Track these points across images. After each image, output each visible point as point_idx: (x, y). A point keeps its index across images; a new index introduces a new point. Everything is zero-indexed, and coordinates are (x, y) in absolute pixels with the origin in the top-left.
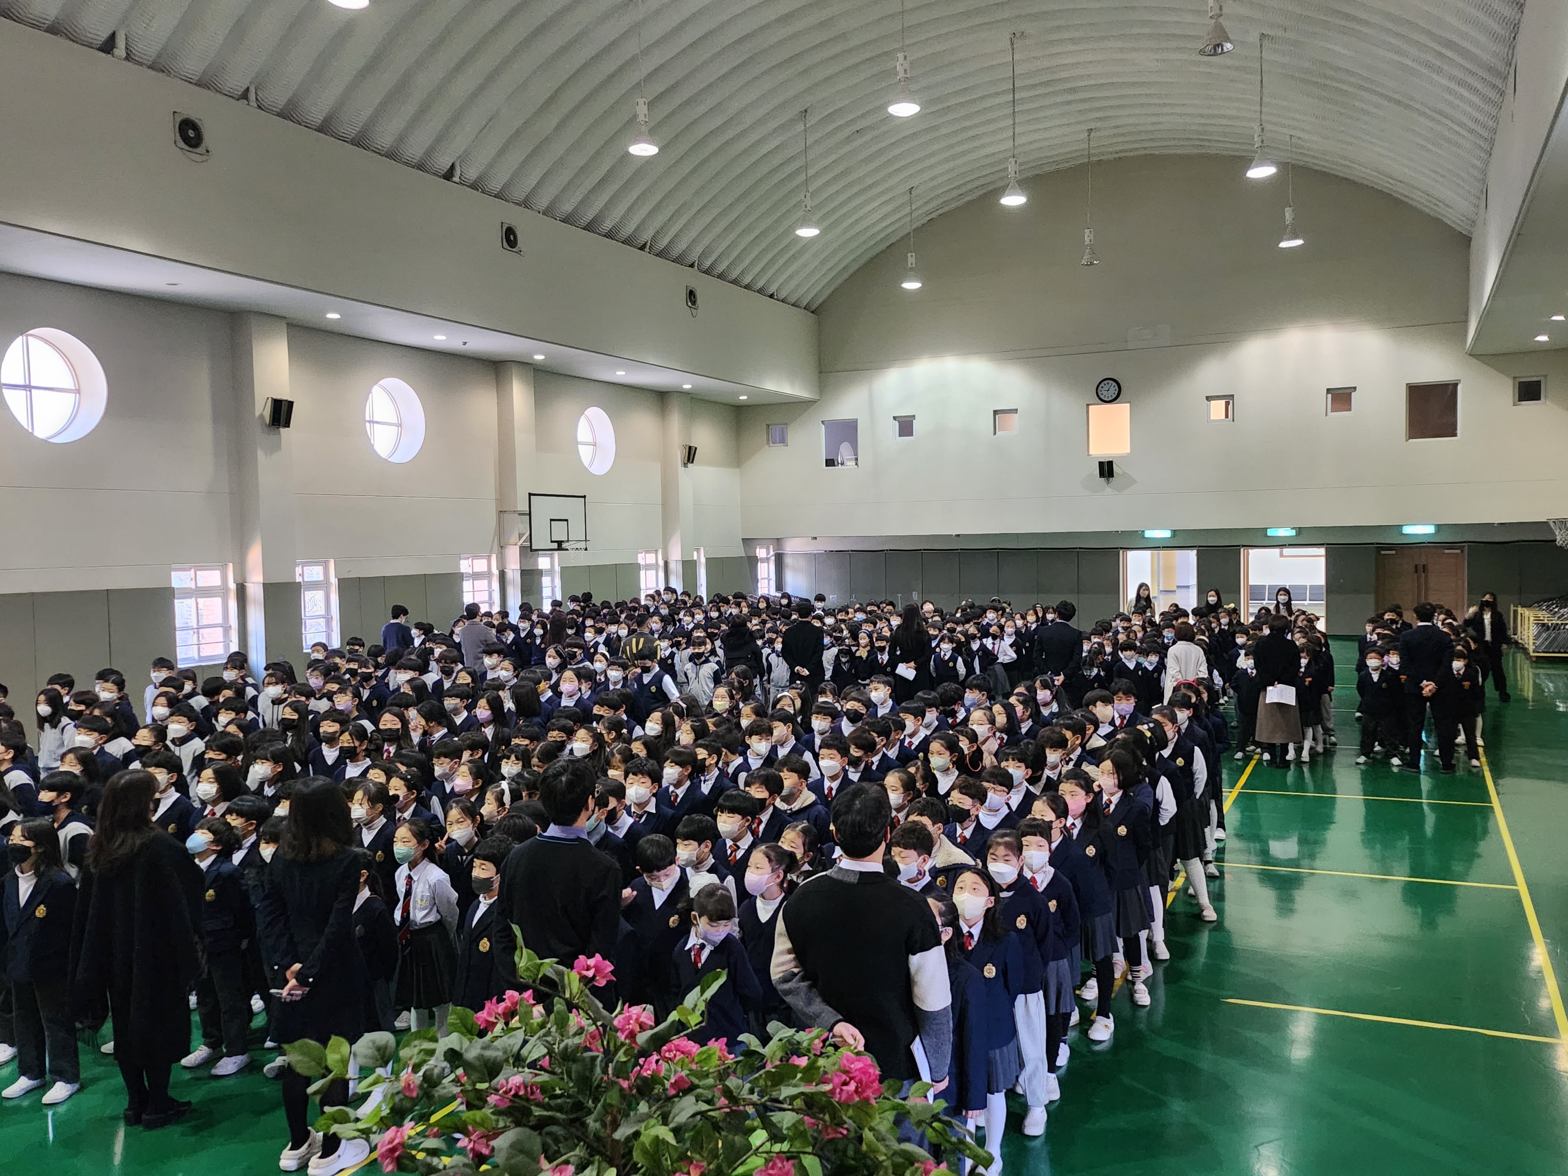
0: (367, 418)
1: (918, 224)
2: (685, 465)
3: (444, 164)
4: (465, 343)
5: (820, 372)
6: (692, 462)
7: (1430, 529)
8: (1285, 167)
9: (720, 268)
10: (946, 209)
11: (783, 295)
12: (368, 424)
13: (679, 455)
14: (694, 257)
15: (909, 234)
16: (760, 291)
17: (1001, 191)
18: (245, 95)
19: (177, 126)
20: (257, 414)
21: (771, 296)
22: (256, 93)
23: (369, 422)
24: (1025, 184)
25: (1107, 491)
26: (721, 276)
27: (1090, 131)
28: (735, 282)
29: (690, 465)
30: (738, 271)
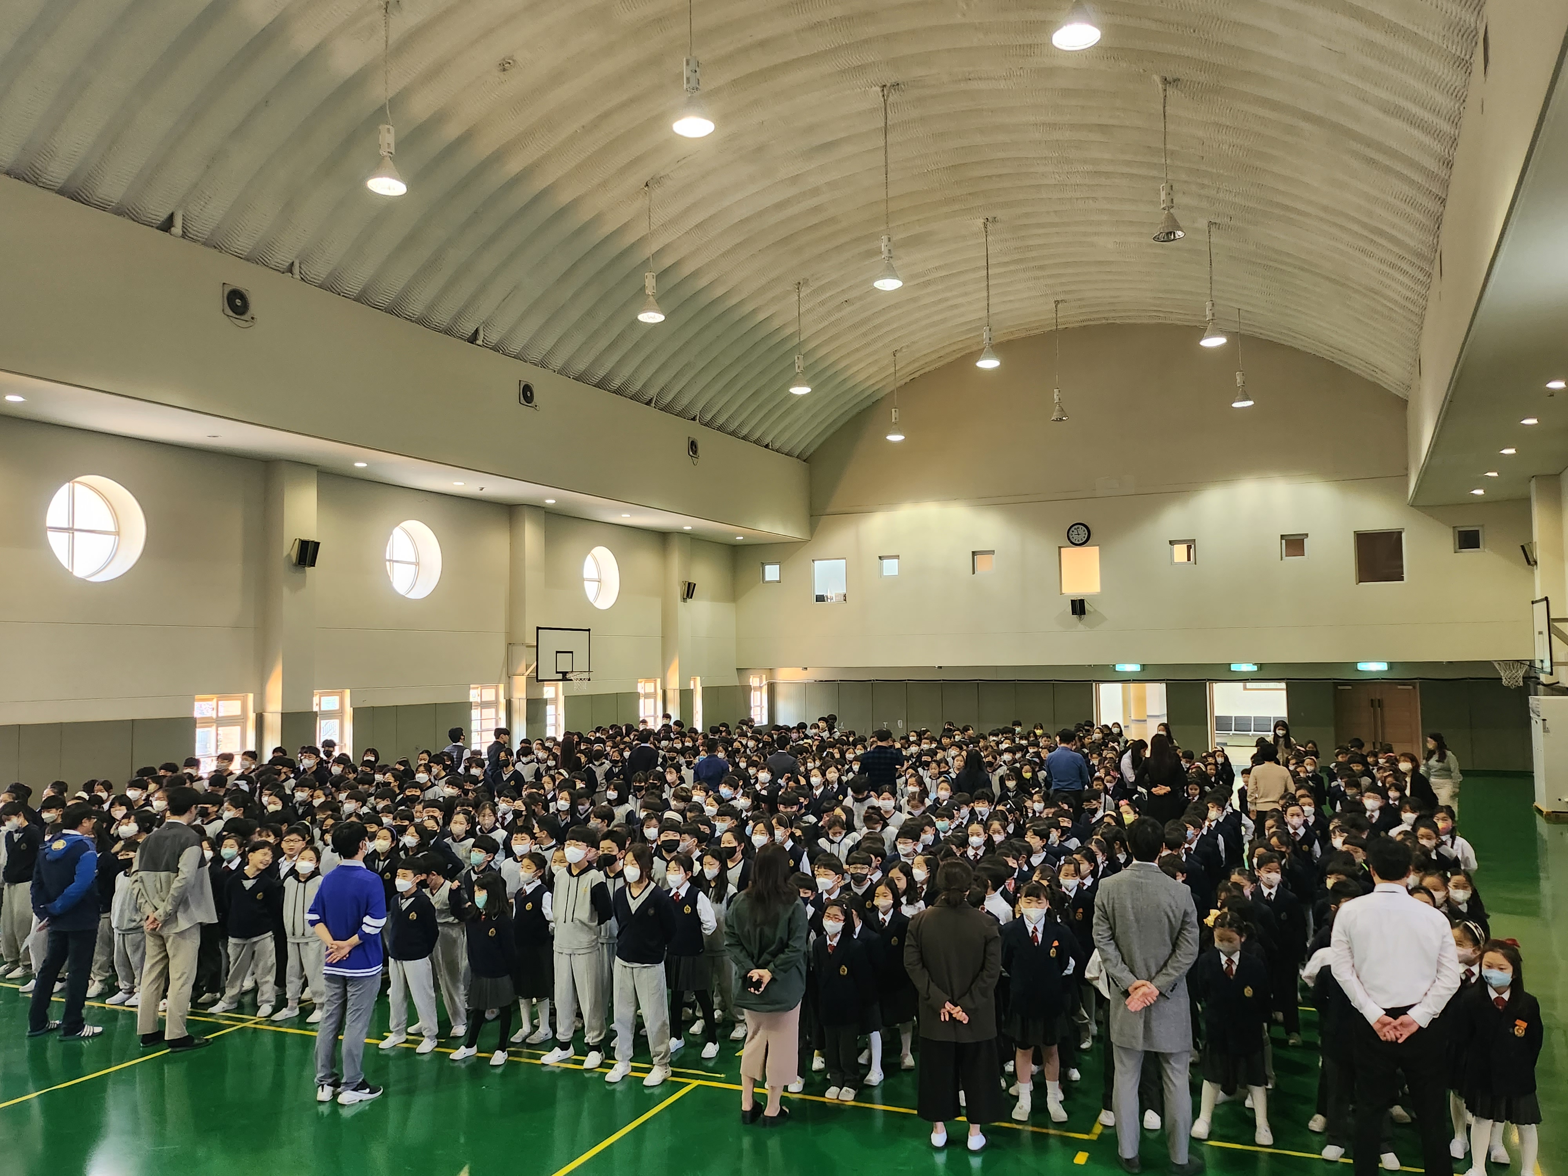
0: (388, 557)
1: (903, 382)
2: (684, 600)
3: (469, 329)
4: (482, 489)
5: (811, 516)
6: (691, 598)
7: (1384, 667)
8: (1233, 336)
9: (720, 421)
10: (927, 370)
11: (777, 445)
12: (388, 563)
13: (678, 591)
14: (696, 411)
15: (892, 392)
16: (757, 442)
17: (978, 354)
18: (290, 269)
19: (225, 295)
20: (285, 554)
21: (767, 446)
22: (300, 267)
23: (389, 561)
24: (999, 349)
25: (1079, 627)
26: (720, 429)
27: (1057, 302)
28: (733, 433)
29: (688, 600)
30: (736, 424)
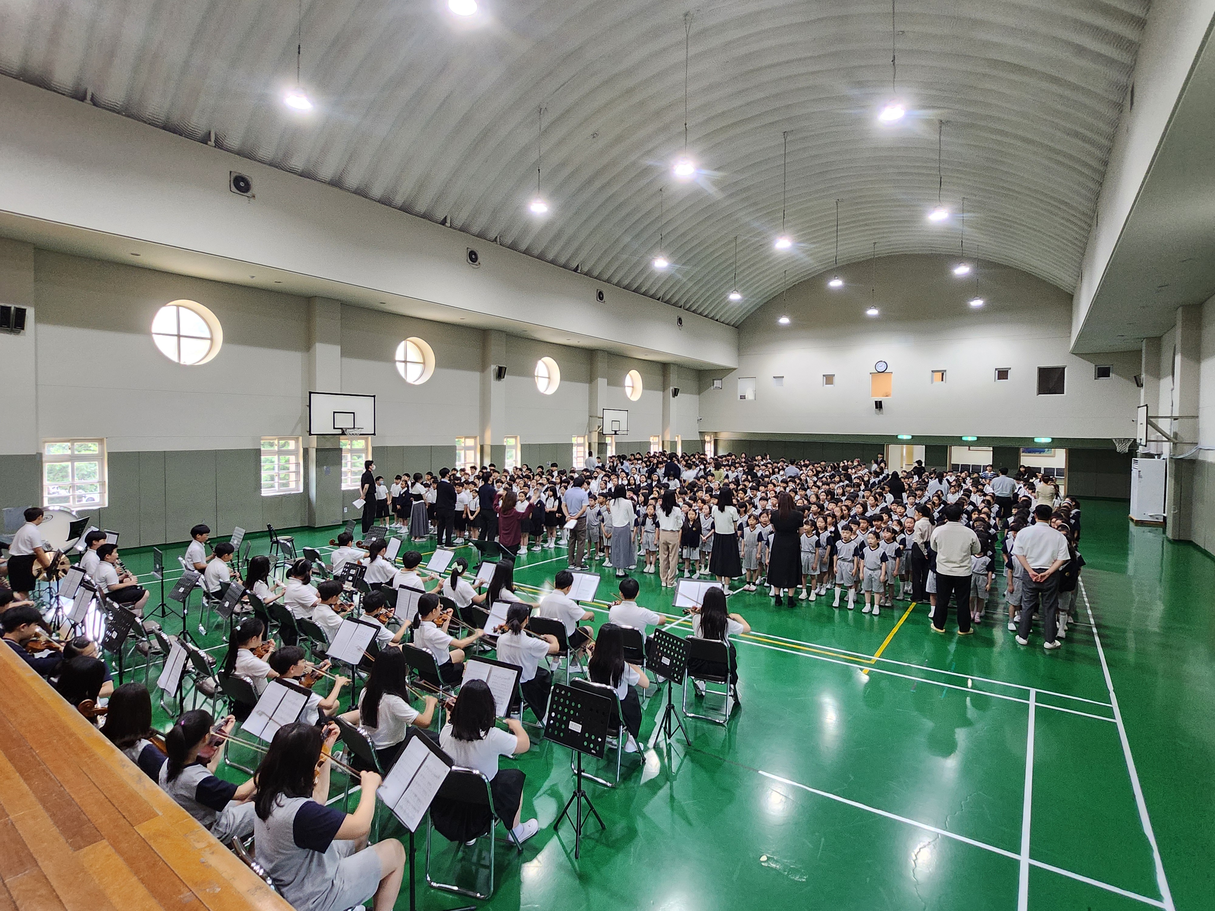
0: (536, 375)
2: (674, 396)
3: (574, 265)
4: (579, 342)
5: (738, 356)
9: (693, 309)
10: (802, 280)
11: (722, 320)
12: (536, 378)
13: (671, 392)
14: (682, 303)
15: (783, 292)
16: (712, 318)
18: (495, 240)
19: (469, 254)
21: (717, 320)
22: (500, 239)
25: (878, 416)
26: (693, 312)
28: (700, 314)
29: (676, 397)
30: (702, 308)
